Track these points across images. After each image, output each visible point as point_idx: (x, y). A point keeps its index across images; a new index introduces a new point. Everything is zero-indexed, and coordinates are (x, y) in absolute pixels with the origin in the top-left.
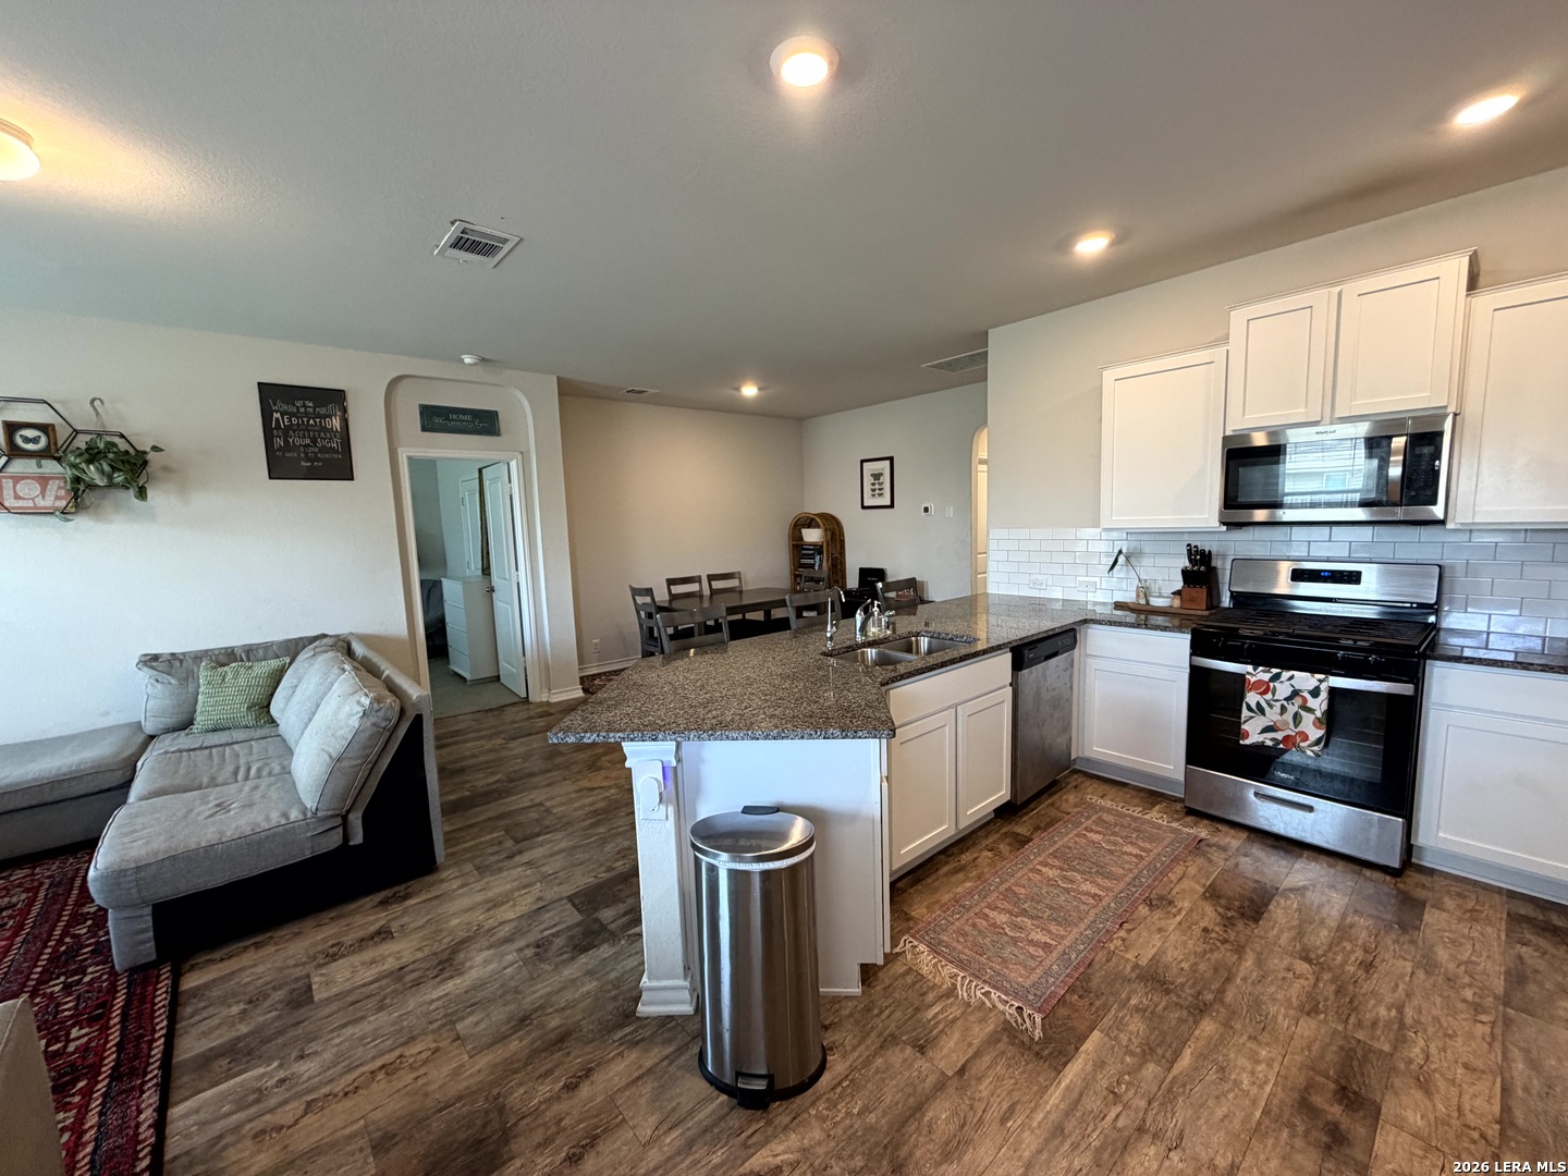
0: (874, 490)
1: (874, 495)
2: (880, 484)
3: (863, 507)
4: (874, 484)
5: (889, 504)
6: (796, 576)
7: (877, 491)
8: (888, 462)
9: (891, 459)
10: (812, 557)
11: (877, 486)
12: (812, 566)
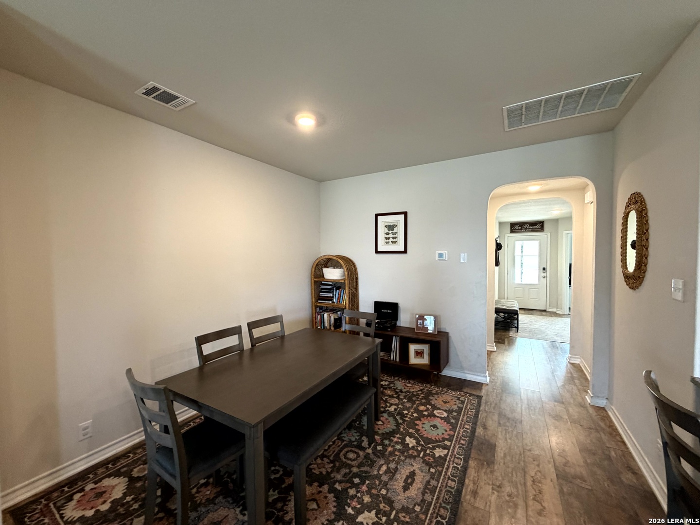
0: (387, 239)
1: (387, 243)
2: (393, 234)
3: (377, 252)
4: (387, 234)
5: (403, 249)
6: (316, 307)
7: (391, 240)
8: (403, 216)
9: (405, 214)
10: (329, 291)
11: (391, 235)
12: (331, 299)
